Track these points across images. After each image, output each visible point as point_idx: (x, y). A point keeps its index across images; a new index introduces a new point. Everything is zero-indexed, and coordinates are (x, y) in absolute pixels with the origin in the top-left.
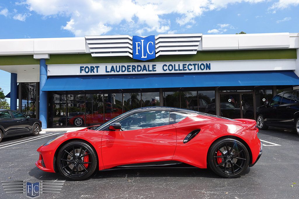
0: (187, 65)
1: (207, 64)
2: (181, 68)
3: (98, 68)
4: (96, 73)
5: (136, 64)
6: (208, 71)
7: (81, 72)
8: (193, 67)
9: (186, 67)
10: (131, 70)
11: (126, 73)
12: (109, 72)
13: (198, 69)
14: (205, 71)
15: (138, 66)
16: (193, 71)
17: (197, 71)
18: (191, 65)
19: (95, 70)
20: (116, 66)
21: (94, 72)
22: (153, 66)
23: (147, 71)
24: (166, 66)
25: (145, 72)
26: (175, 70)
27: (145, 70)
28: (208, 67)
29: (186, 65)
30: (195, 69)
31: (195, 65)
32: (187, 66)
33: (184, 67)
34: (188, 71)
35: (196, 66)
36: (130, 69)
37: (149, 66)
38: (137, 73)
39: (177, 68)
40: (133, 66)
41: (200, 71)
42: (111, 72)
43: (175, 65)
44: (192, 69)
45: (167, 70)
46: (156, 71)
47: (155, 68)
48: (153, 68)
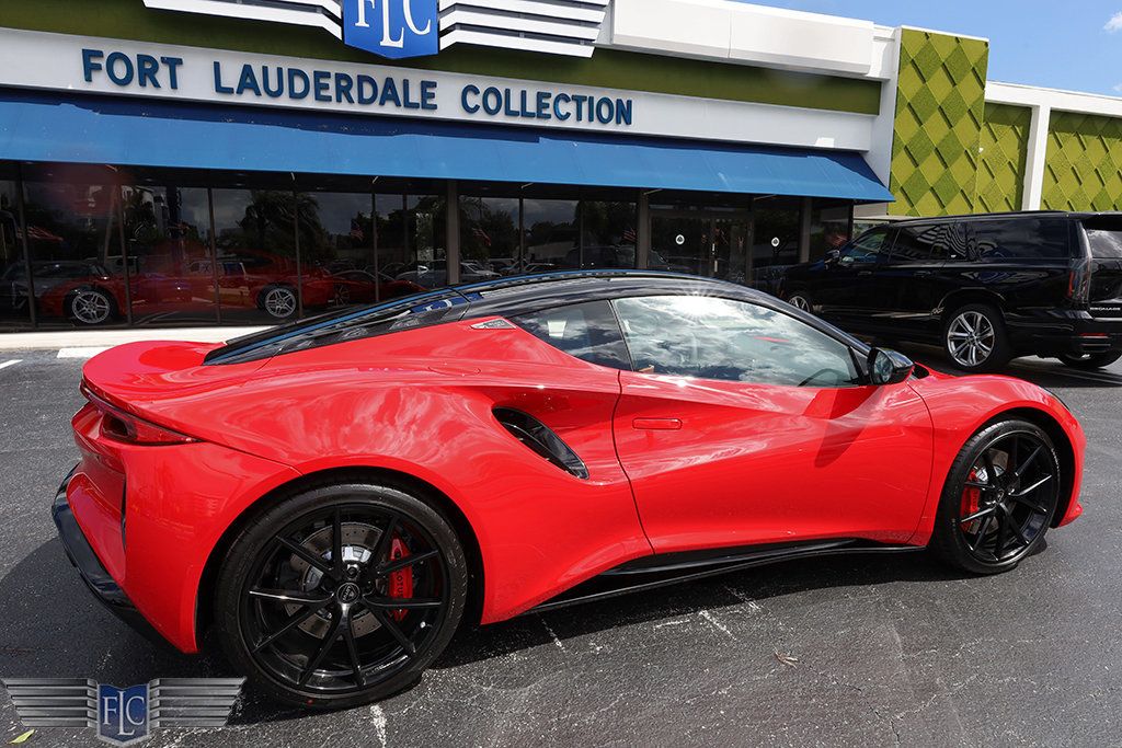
0: (554, 97)
1: (619, 102)
2: (531, 107)
3: (179, 71)
4: (165, 92)
5: (353, 70)
6: (622, 128)
7: (89, 79)
8: (570, 108)
9: (547, 106)
10: (332, 92)
11: (309, 103)
12: (229, 91)
13: (591, 119)
14: (611, 127)
15: (362, 79)
16: (570, 124)
17: (584, 125)
18: (567, 99)
19: (163, 74)
20: (265, 69)
21: (156, 85)
22: (425, 85)
23: (398, 105)
24: (476, 91)
25: (389, 109)
26: (509, 113)
27: (389, 98)
28: (624, 113)
29: (549, 96)
30: (579, 118)
31: (579, 100)
32: (550, 101)
33: (541, 106)
34: (553, 123)
35: (585, 106)
36: (326, 87)
37: (406, 83)
38: (357, 108)
39: (515, 105)
40: (339, 77)
41: (596, 126)
42: (240, 92)
43: (508, 92)
44: (568, 115)
45: (477, 107)
46: (434, 107)
47: (432, 96)
48: (426, 96)
